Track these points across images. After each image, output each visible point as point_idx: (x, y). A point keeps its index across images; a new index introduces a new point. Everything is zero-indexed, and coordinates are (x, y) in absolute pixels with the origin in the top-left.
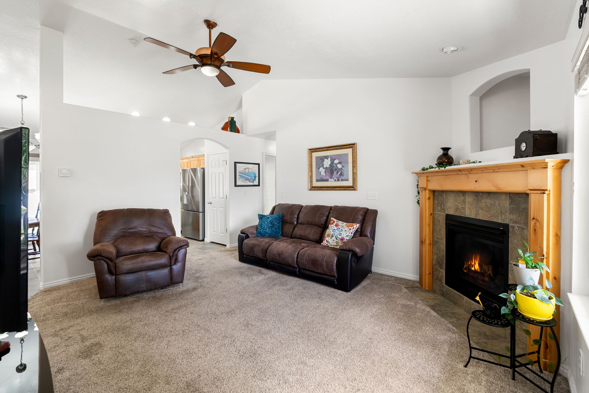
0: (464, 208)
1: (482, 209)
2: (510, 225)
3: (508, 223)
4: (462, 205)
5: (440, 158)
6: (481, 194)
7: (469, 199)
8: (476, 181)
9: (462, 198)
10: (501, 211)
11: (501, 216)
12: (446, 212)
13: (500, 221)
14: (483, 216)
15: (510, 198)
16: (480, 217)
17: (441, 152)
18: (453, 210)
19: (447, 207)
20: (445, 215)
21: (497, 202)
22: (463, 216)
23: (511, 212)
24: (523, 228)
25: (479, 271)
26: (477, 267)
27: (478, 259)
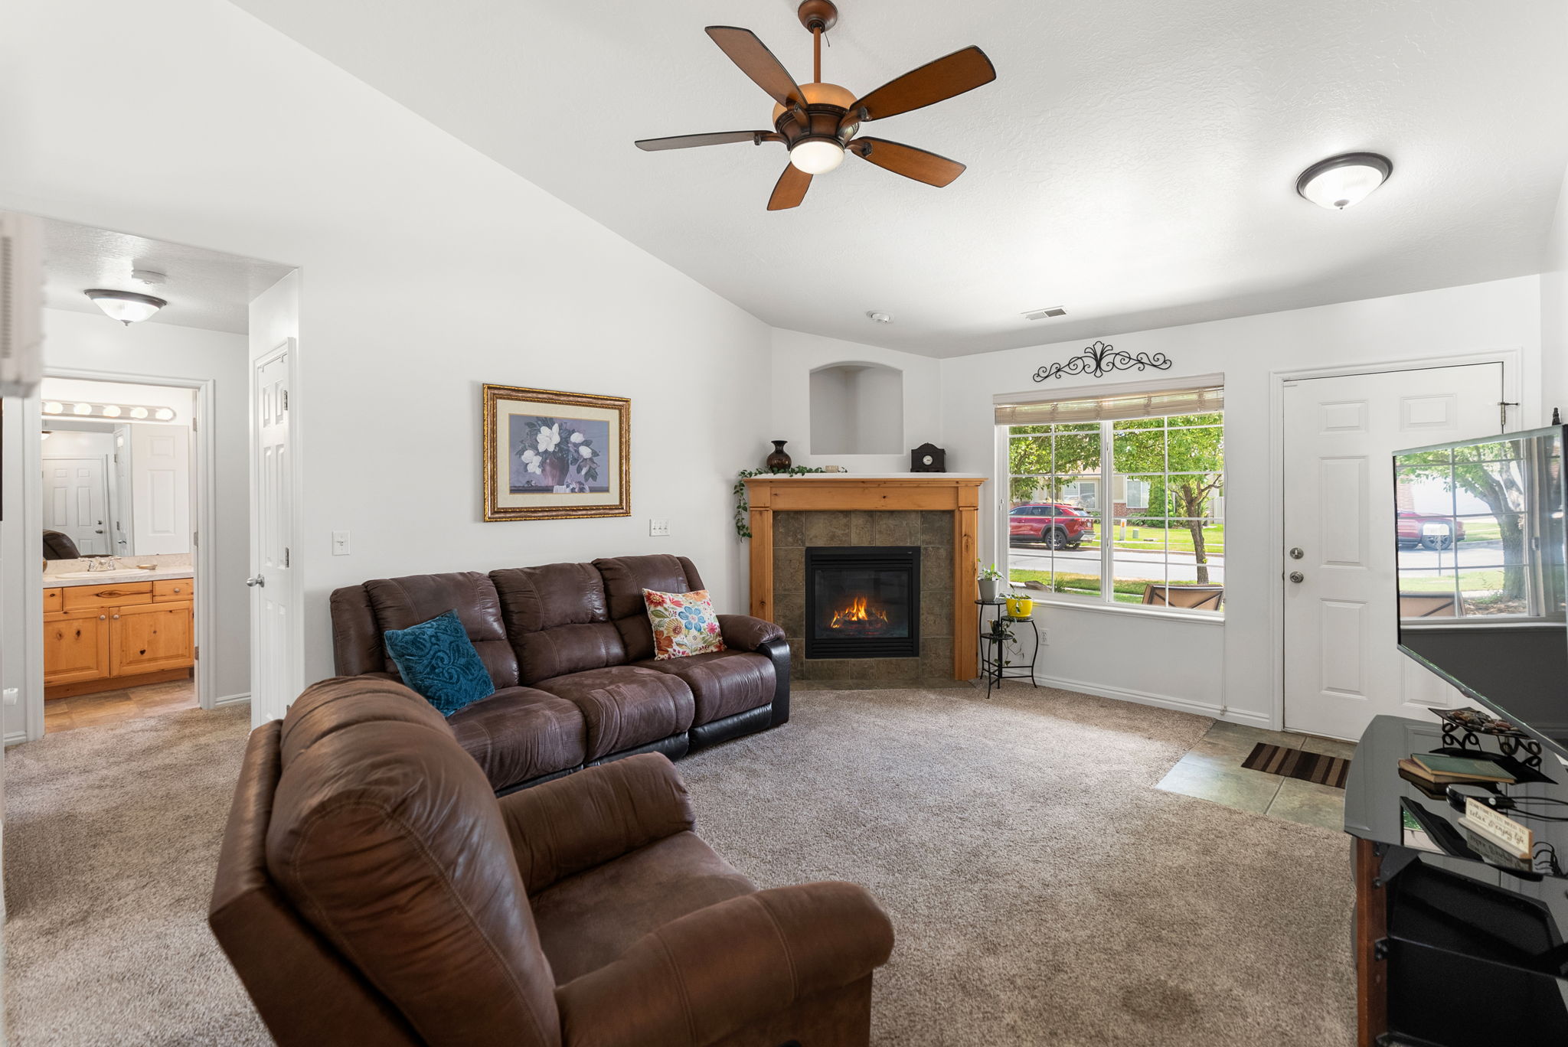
0: (848, 535)
1: (880, 532)
2: (923, 547)
3: (919, 545)
4: (844, 530)
5: (770, 458)
6: (879, 514)
7: (857, 521)
8: (884, 497)
9: (843, 521)
10: (910, 532)
11: (911, 539)
12: (808, 545)
13: (908, 545)
14: (881, 541)
15: (923, 516)
16: (878, 544)
17: (773, 448)
18: (825, 539)
19: (811, 537)
20: (804, 549)
21: (905, 523)
22: (846, 545)
23: (924, 532)
24: (938, 548)
25: (866, 619)
26: (862, 614)
27: (864, 604)
